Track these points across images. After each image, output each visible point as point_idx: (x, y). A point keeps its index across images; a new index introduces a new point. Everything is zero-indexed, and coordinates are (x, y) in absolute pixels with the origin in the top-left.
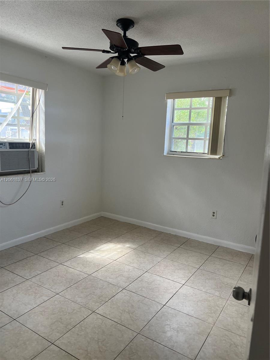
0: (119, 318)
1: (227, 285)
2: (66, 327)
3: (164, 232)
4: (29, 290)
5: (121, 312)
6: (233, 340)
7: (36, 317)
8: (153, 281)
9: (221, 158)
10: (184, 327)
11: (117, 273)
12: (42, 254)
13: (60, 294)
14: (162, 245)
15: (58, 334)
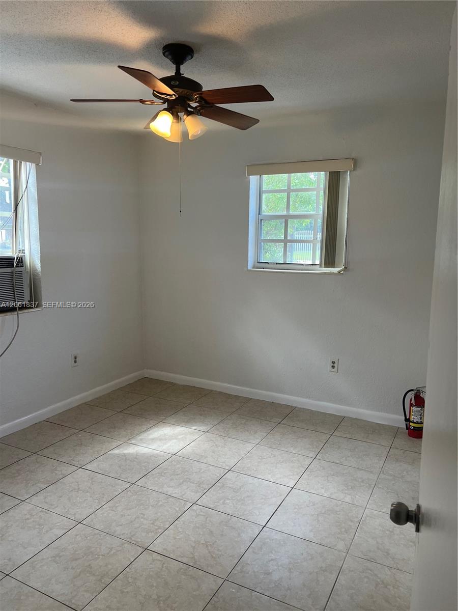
0: (192, 556)
1: (362, 482)
2: (100, 580)
3: (253, 398)
4: (28, 519)
5: (193, 545)
6: (379, 576)
7: (45, 568)
8: (242, 486)
9: (342, 272)
10: (299, 561)
11: (179, 476)
12: (46, 452)
13: (84, 522)
14: (251, 420)
15: (87, 595)
